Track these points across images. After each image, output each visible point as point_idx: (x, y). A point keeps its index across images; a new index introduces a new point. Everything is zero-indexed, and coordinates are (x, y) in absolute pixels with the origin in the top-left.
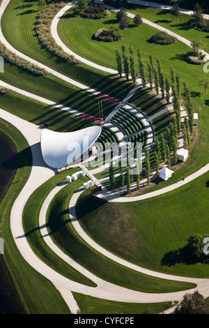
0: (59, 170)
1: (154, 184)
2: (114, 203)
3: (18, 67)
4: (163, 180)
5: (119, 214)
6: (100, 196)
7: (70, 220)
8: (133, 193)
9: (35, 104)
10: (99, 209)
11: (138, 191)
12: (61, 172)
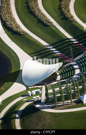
0: (30, 88)
1: (76, 104)
2: (44, 111)
3: (38, 19)
4: (82, 102)
5: (44, 119)
6: (37, 106)
7: (15, 118)
8: (59, 108)
9: (36, 44)
10: (34, 114)
11: (63, 107)
12: (30, 89)
